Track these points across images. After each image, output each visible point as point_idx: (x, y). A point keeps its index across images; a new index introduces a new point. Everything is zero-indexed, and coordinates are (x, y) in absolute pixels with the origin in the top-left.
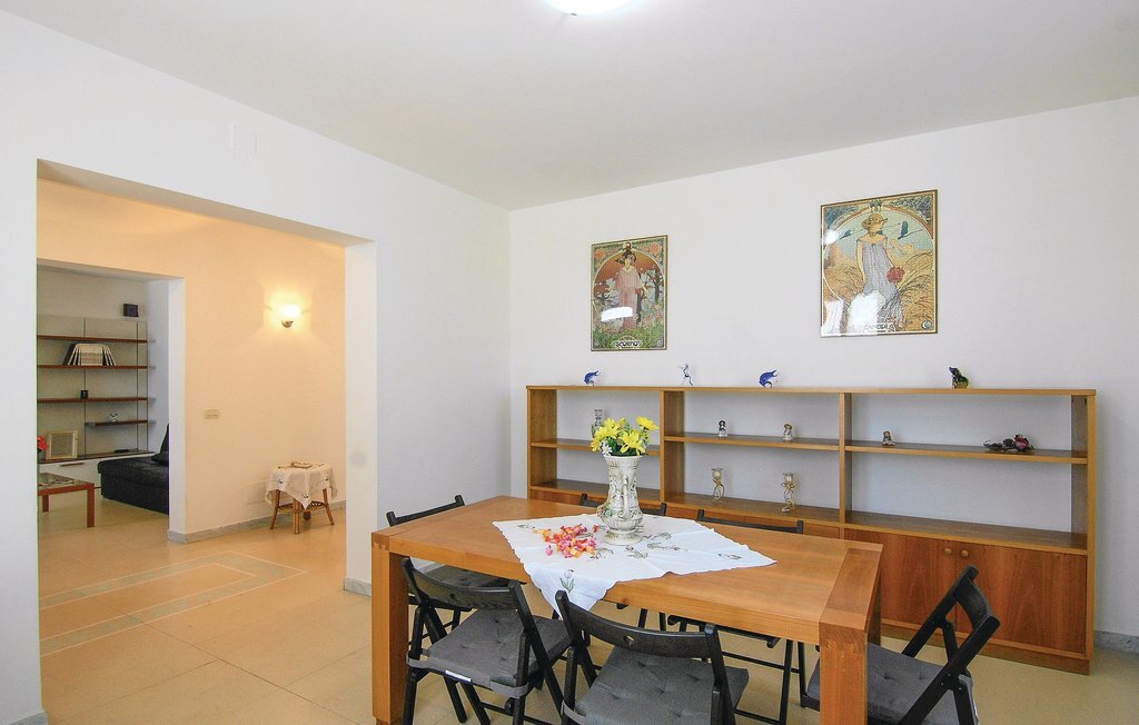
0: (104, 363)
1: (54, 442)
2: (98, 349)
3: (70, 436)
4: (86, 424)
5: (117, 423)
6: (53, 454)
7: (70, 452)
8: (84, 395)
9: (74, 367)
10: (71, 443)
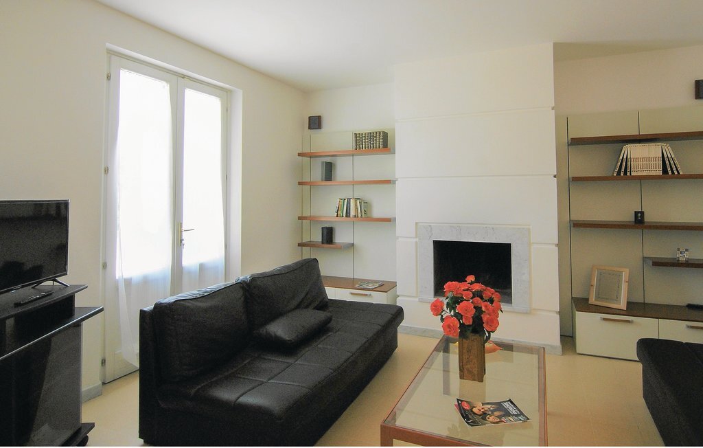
0: (665, 171)
1: (599, 280)
2: (653, 151)
3: (619, 275)
4: (645, 259)
5: (689, 265)
6: (598, 298)
7: (617, 299)
8: (639, 219)
9: (622, 179)
10: (619, 287)
